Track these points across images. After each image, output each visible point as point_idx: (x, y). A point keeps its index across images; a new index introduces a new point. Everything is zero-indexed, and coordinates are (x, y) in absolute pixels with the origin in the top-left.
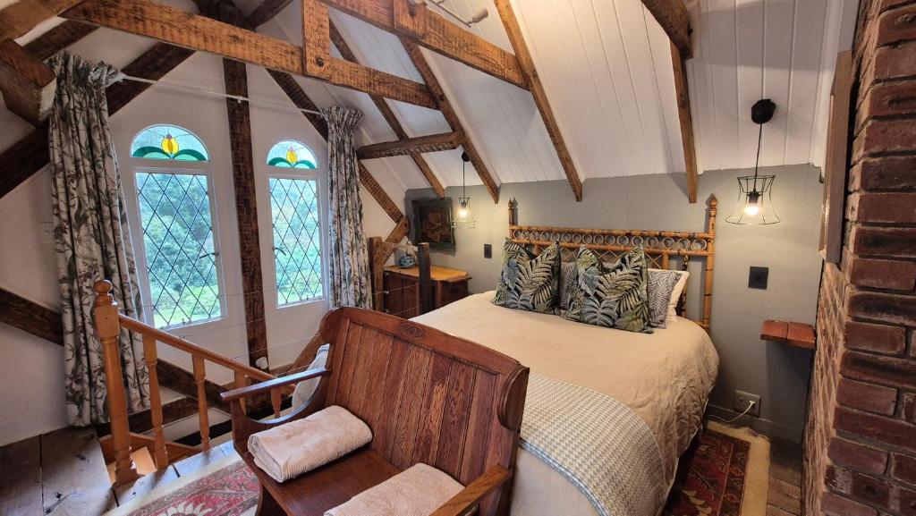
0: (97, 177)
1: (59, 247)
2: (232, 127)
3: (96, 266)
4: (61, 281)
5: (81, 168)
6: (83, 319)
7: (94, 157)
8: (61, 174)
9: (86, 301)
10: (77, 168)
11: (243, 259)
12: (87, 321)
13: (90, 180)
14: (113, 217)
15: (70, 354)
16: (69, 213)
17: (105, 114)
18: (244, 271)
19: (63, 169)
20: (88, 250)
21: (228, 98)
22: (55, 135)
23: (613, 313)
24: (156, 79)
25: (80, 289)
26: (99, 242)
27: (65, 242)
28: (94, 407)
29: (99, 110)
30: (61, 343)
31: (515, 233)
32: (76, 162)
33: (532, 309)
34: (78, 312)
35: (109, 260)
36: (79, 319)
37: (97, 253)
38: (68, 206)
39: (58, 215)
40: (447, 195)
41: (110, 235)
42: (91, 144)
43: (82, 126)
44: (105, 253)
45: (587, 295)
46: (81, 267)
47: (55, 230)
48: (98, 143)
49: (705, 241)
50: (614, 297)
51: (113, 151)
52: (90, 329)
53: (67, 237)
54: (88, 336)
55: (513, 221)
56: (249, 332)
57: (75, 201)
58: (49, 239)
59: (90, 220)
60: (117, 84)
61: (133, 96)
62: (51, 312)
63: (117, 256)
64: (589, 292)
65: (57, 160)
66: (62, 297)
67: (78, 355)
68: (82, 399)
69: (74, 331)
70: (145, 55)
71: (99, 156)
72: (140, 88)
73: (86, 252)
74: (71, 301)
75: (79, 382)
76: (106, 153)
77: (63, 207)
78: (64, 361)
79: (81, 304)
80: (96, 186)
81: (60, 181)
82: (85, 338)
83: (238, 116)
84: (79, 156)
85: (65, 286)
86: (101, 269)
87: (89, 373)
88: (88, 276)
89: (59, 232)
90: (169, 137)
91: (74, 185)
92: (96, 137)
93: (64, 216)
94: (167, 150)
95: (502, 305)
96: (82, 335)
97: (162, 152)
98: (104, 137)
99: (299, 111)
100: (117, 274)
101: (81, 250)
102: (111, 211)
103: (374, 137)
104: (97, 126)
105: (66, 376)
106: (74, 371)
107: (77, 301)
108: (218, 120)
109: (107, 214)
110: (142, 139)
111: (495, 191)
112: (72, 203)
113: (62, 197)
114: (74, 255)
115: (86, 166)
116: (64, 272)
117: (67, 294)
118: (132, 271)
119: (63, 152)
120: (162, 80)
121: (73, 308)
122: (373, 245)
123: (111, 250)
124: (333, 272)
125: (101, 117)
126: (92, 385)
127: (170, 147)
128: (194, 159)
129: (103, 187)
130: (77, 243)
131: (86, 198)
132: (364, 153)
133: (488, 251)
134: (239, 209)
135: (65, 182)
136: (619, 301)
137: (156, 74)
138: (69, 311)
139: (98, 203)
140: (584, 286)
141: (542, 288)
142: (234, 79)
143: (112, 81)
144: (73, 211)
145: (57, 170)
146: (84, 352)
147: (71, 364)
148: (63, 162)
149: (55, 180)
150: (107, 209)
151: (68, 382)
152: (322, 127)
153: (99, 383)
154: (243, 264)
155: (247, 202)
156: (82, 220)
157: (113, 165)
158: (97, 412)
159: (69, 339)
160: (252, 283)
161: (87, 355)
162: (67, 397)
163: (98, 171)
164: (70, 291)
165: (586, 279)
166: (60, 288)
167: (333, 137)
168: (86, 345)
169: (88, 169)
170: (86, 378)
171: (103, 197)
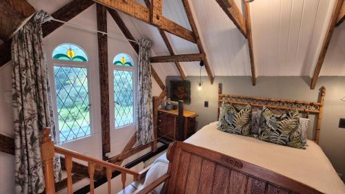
0: (36, 69)
1: (15, 105)
2: (100, 46)
3: (34, 114)
4: (15, 122)
5: (28, 64)
6: (26, 141)
7: (35, 58)
8: (18, 66)
9: (28, 132)
10: (26, 63)
11: (102, 107)
12: (28, 142)
13: (33, 70)
14: (43, 89)
15: (18, 160)
16: (21, 87)
17: (41, 37)
18: (102, 113)
19: (19, 64)
20: (30, 106)
21: (98, 33)
22: (15, 46)
23: (287, 139)
24: (66, 21)
25: (25, 126)
26: (36, 102)
27: (18, 102)
28: (30, 186)
29: (38, 35)
30: (13, 154)
31: (221, 98)
32: (26, 60)
33: (241, 134)
34: (24, 138)
35: (41, 111)
36: (24, 142)
37: (35, 107)
38: (21, 83)
39: (15, 88)
40: (187, 79)
41: (42, 98)
42: (34, 52)
43: (29, 42)
44: (39, 107)
45: (272, 130)
46: (27, 115)
47: (14, 95)
48: (38, 51)
49: (318, 106)
50: (287, 132)
51: (45, 56)
52: (29, 146)
53: (20, 100)
54: (29, 150)
55: (220, 92)
56: (103, 141)
57: (24, 81)
58: (9, 100)
59: (32, 91)
60: (48, 22)
61: (55, 29)
62: (9, 138)
63: (45, 109)
64: (273, 128)
65: (16, 59)
66: (15, 130)
67: (22, 160)
68: (24, 182)
69: (21, 148)
70: (61, 9)
71: (38, 58)
72: (58, 25)
73: (29, 107)
74: (20, 132)
75: (23, 173)
76: (41, 57)
77: (18, 84)
78: (14, 164)
79: (26, 134)
80: (36, 73)
81: (17, 71)
82: (27, 151)
83: (102, 41)
84: (28, 57)
85: (17, 125)
86: (37, 116)
87: (28, 169)
88: (30, 119)
89: (15, 97)
90: (70, 49)
91: (25, 72)
92: (37, 49)
93: (19, 88)
94: (69, 56)
95: (225, 131)
96: (25, 150)
97: (67, 56)
98: (40, 48)
99: (127, 40)
100: (44, 118)
101: (27, 106)
102: (43, 86)
103: (156, 53)
104: (37, 43)
105: (15, 171)
106: (20, 169)
107: (23, 132)
108: (93, 43)
109: (41, 87)
110: (59, 50)
111: (212, 79)
112: (23, 81)
113: (18, 78)
114: (23, 108)
115: (31, 62)
116: (17, 117)
117: (18, 129)
118: (52, 115)
119: (19, 55)
120: (70, 21)
121: (21, 136)
122: (154, 100)
123: (42, 105)
124: (138, 112)
125: (39, 38)
126: (30, 175)
127: (71, 54)
128: (81, 60)
129: (39, 73)
130: (25, 103)
131: (30, 79)
132: (153, 60)
133: (206, 104)
134: (101, 84)
135: (20, 71)
136: (290, 134)
137: (66, 19)
138: (19, 137)
139: (36, 82)
140: (270, 126)
141: (246, 125)
142: (101, 24)
143: (45, 21)
144: (24, 86)
145: (16, 65)
146: (26, 158)
147: (19, 165)
148: (19, 60)
149: (14, 70)
150: (41, 85)
151: (17, 174)
152: (136, 48)
153: (33, 174)
154: (102, 110)
155: (105, 81)
156: (28, 90)
157: (44, 63)
158: (31, 188)
159: (18, 152)
160: (105, 118)
161: (28, 160)
162: (16, 182)
163: (37, 65)
164: (20, 127)
165: (271, 123)
166: (14, 125)
167: (141, 53)
168: (27, 155)
169: (32, 64)
170: (27, 172)
171: (39, 79)
